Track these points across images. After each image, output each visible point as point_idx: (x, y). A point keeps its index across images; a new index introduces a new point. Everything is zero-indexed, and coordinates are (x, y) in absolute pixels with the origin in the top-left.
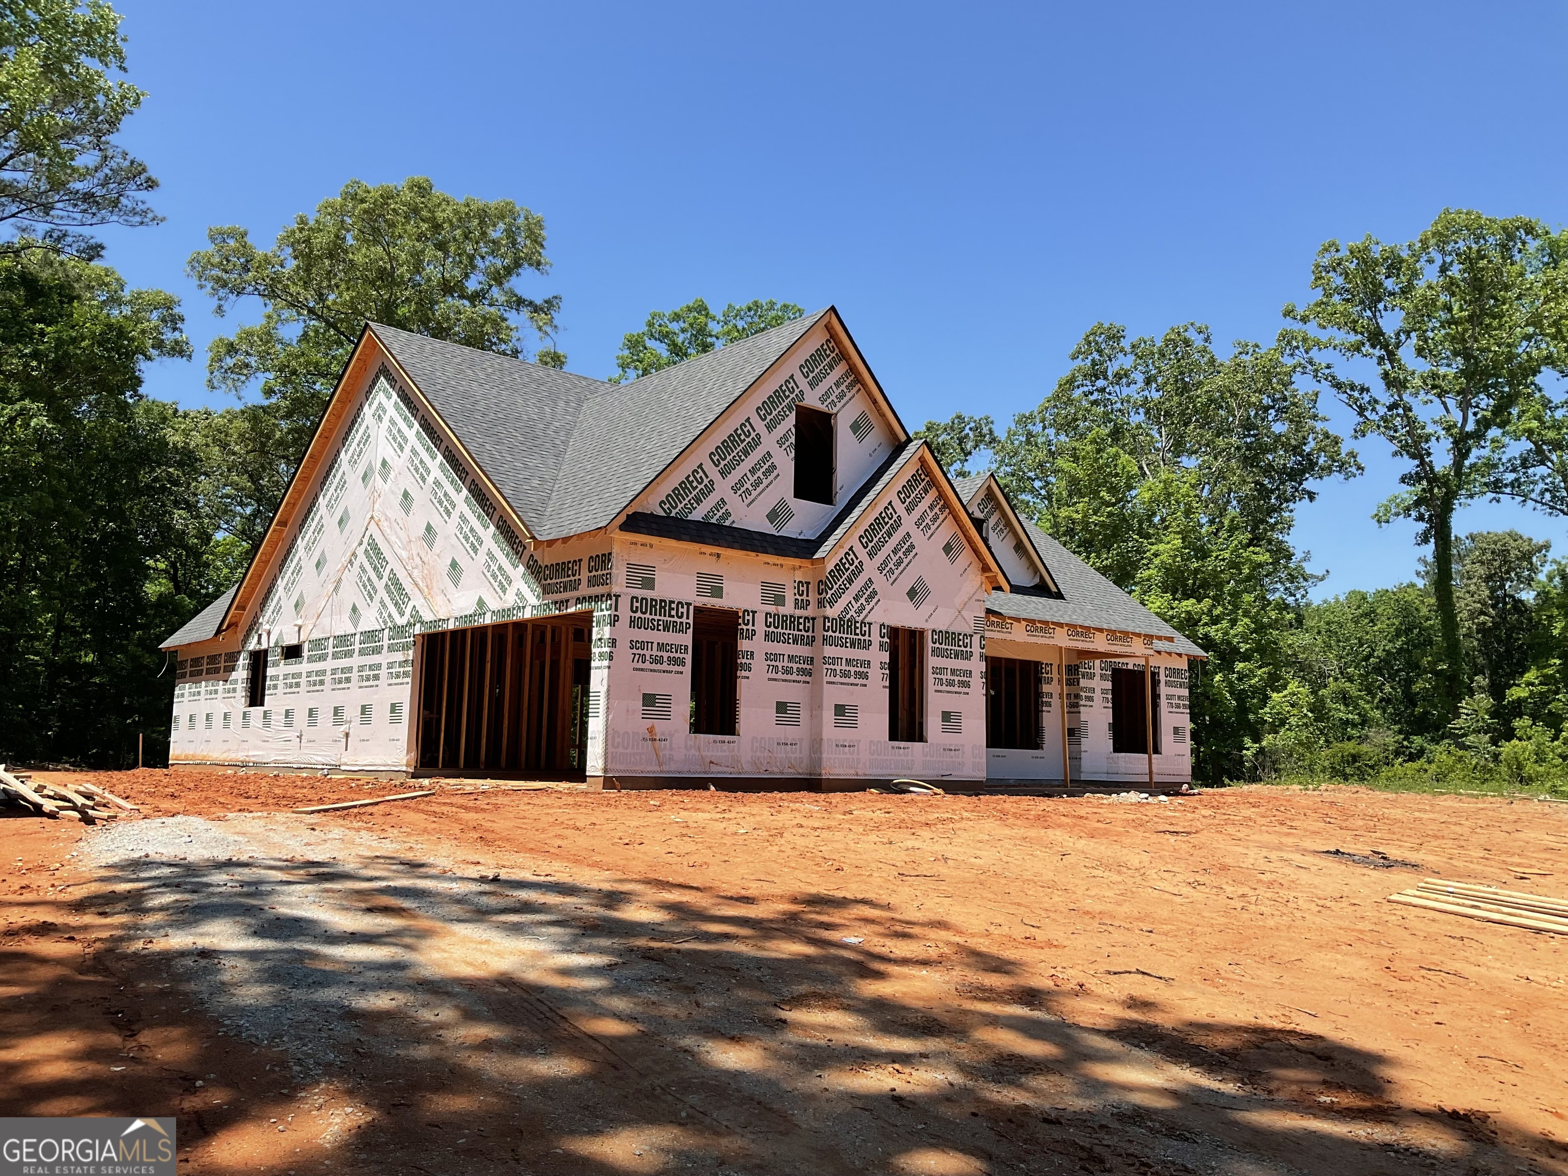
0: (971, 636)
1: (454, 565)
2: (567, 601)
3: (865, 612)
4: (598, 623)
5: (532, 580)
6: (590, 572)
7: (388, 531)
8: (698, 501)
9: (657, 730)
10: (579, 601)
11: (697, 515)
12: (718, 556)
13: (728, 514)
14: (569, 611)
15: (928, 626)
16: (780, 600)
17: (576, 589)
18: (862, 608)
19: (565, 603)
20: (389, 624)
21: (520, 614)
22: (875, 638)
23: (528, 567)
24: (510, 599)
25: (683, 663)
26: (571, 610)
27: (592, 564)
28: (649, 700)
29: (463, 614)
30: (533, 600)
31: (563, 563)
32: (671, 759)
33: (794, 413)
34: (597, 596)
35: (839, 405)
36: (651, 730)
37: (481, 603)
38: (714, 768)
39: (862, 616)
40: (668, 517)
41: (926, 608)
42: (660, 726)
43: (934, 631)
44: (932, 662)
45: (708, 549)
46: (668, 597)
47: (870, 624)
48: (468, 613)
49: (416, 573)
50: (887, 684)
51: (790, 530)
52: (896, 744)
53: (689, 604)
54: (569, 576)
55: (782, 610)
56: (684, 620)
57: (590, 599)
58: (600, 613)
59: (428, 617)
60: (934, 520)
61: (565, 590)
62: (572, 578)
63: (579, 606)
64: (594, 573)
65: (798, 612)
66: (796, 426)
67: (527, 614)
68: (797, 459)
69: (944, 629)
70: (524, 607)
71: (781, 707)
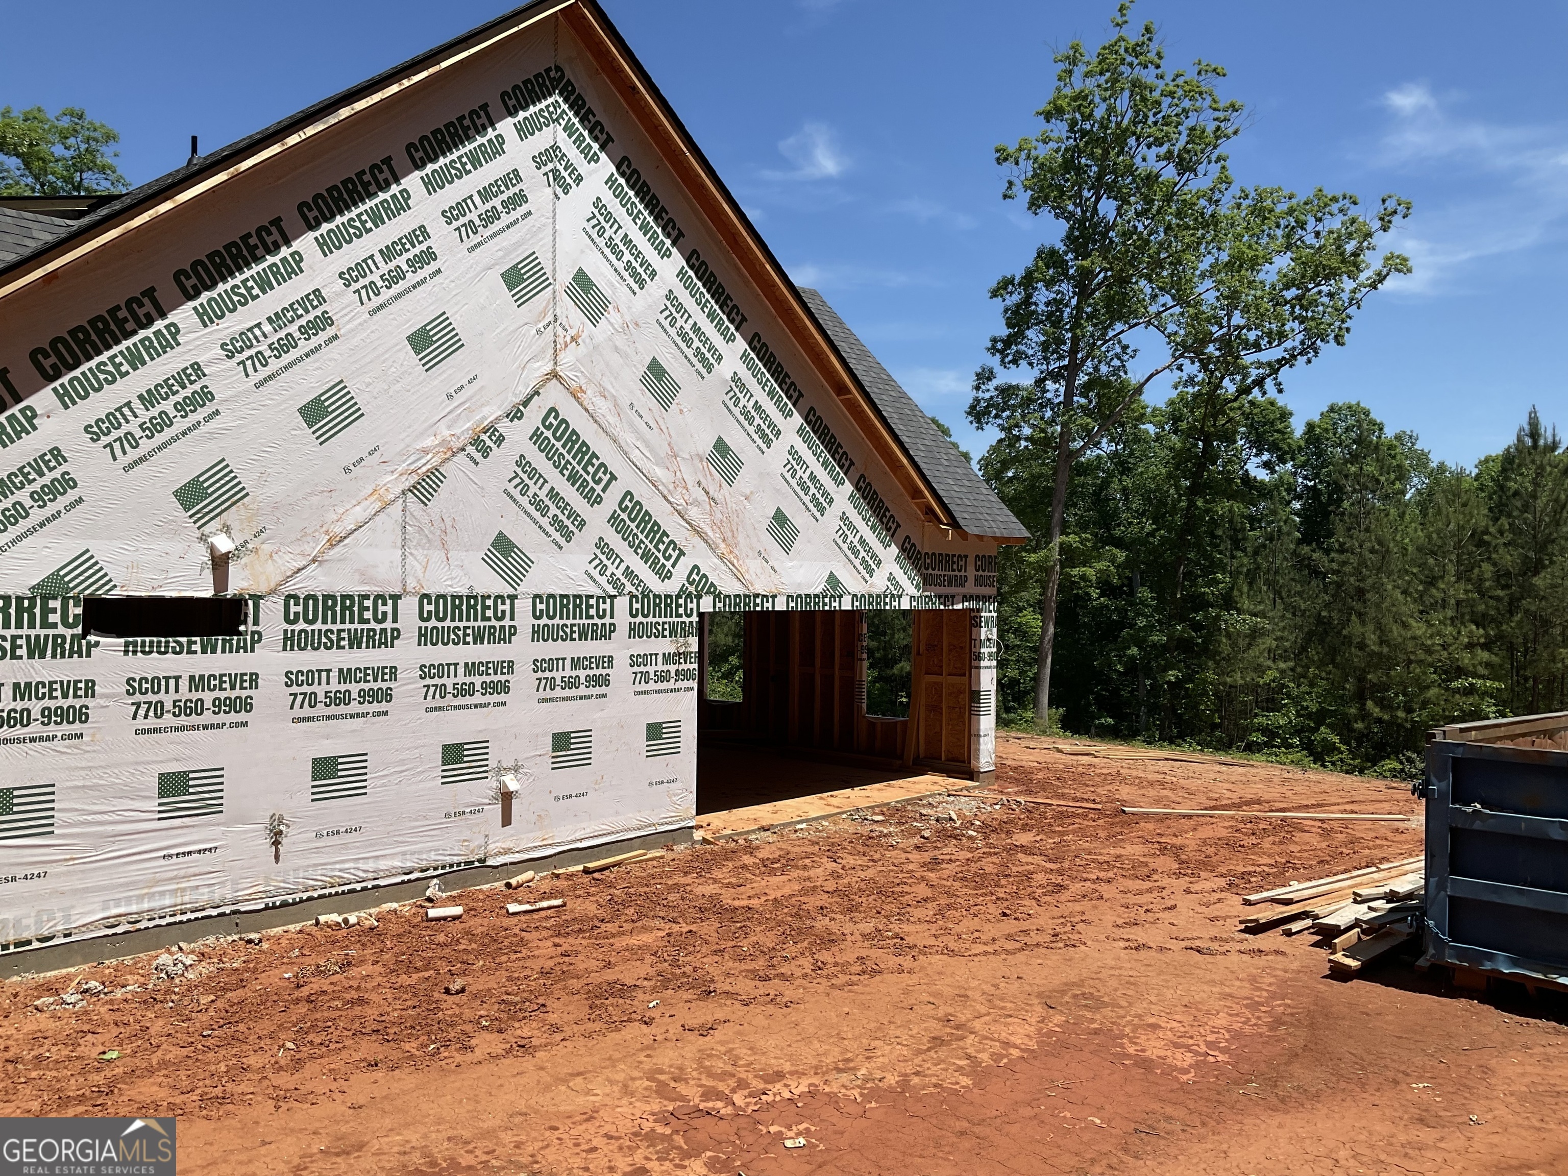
1: (780, 518)
2: (953, 597)
4: (987, 623)
5: (909, 566)
6: (977, 571)
7: (612, 419)
10: (965, 598)
14: (955, 607)
17: (962, 585)
19: (951, 599)
20: (629, 588)
21: (895, 604)
23: (903, 549)
24: (879, 584)
26: (959, 606)
27: (979, 563)
29: (803, 592)
30: (911, 590)
31: (947, 555)
34: (984, 597)
37: (833, 580)
48: (811, 591)
49: (693, 513)
54: (954, 570)
57: (978, 598)
58: (988, 614)
59: (729, 586)
61: (950, 584)
62: (956, 573)
63: (966, 604)
64: (981, 573)
67: (905, 605)
70: (900, 596)
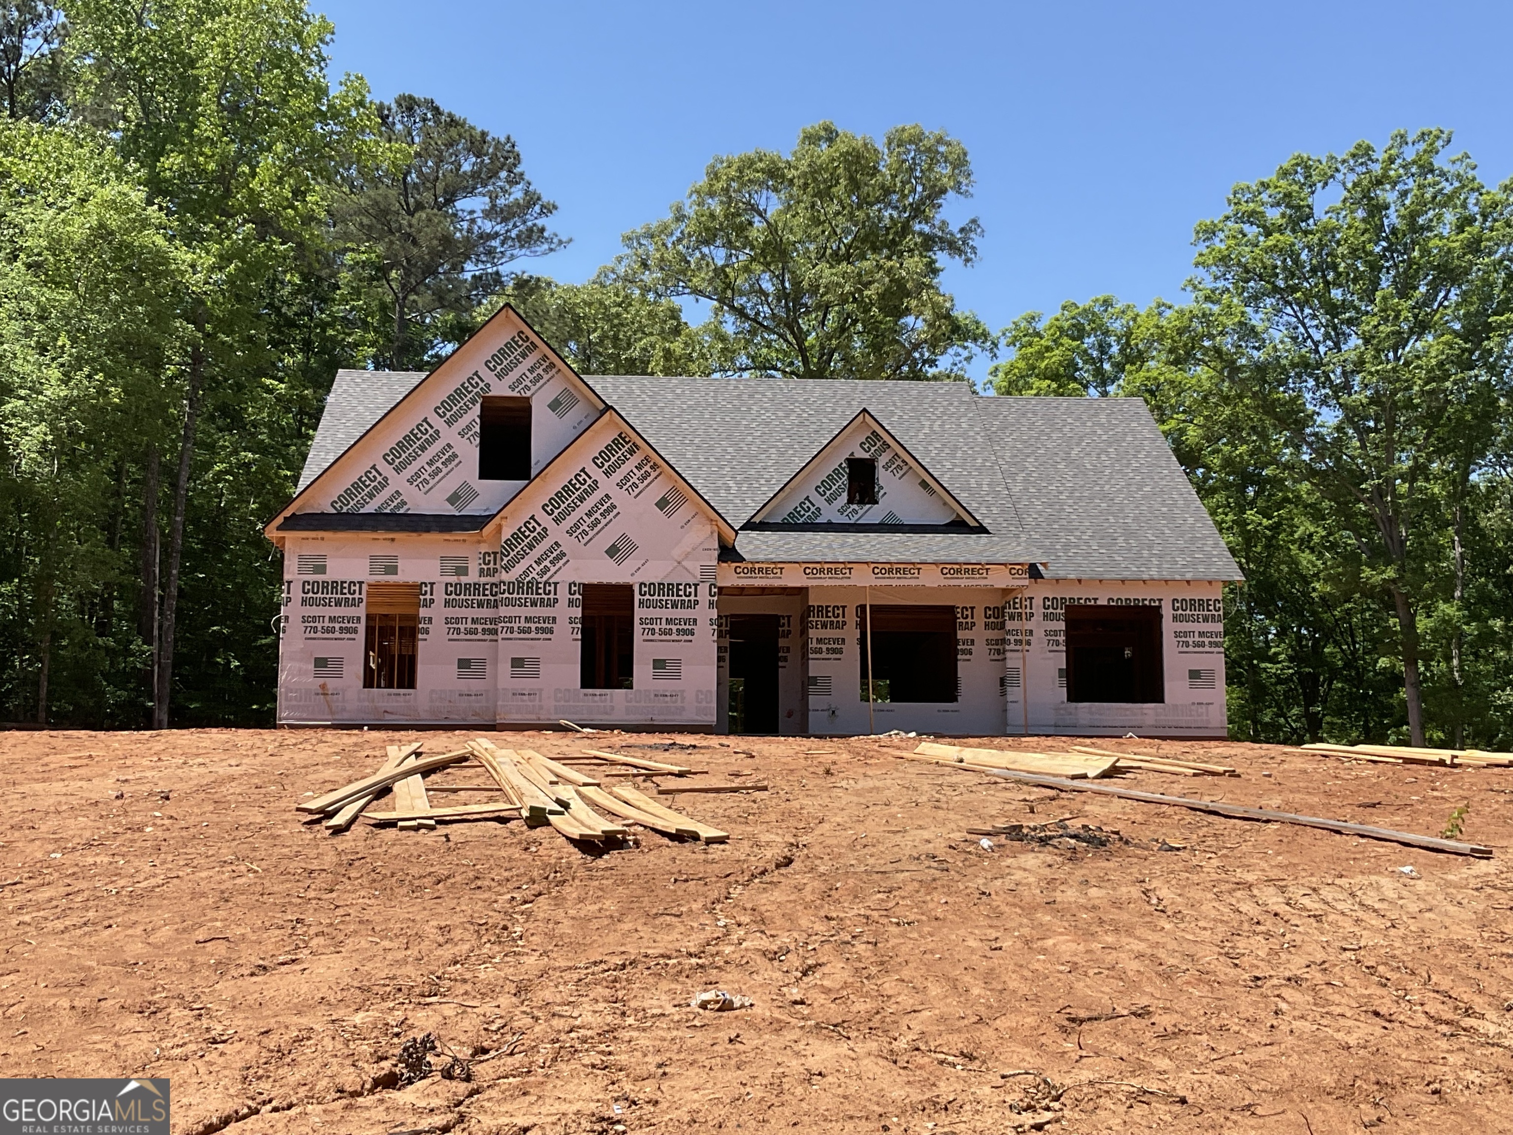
0: (696, 585)
3: (549, 574)
8: (371, 496)
9: (329, 686)
11: (370, 508)
12: (393, 540)
13: (404, 503)
15: (634, 581)
16: (462, 571)
18: (546, 569)
22: (563, 594)
25: (355, 631)
28: (321, 663)
32: (344, 710)
33: (478, 405)
35: (533, 389)
36: (323, 687)
38: (387, 716)
39: (545, 578)
40: (339, 514)
41: (630, 564)
42: (332, 684)
43: (641, 584)
44: (639, 613)
45: (381, 535)
46: (339, 578)
47: (556, 584)
50: (579, 636)
51: (473, 509)
52: (590, 691)
53: (361, 583)
55: (464, 580)
56: (357, 596)
60: (643, 478)
65: (483, 580)
66: (481, 417)
68: (482, 445)
69: (656, 581)
71: (464, 664)
